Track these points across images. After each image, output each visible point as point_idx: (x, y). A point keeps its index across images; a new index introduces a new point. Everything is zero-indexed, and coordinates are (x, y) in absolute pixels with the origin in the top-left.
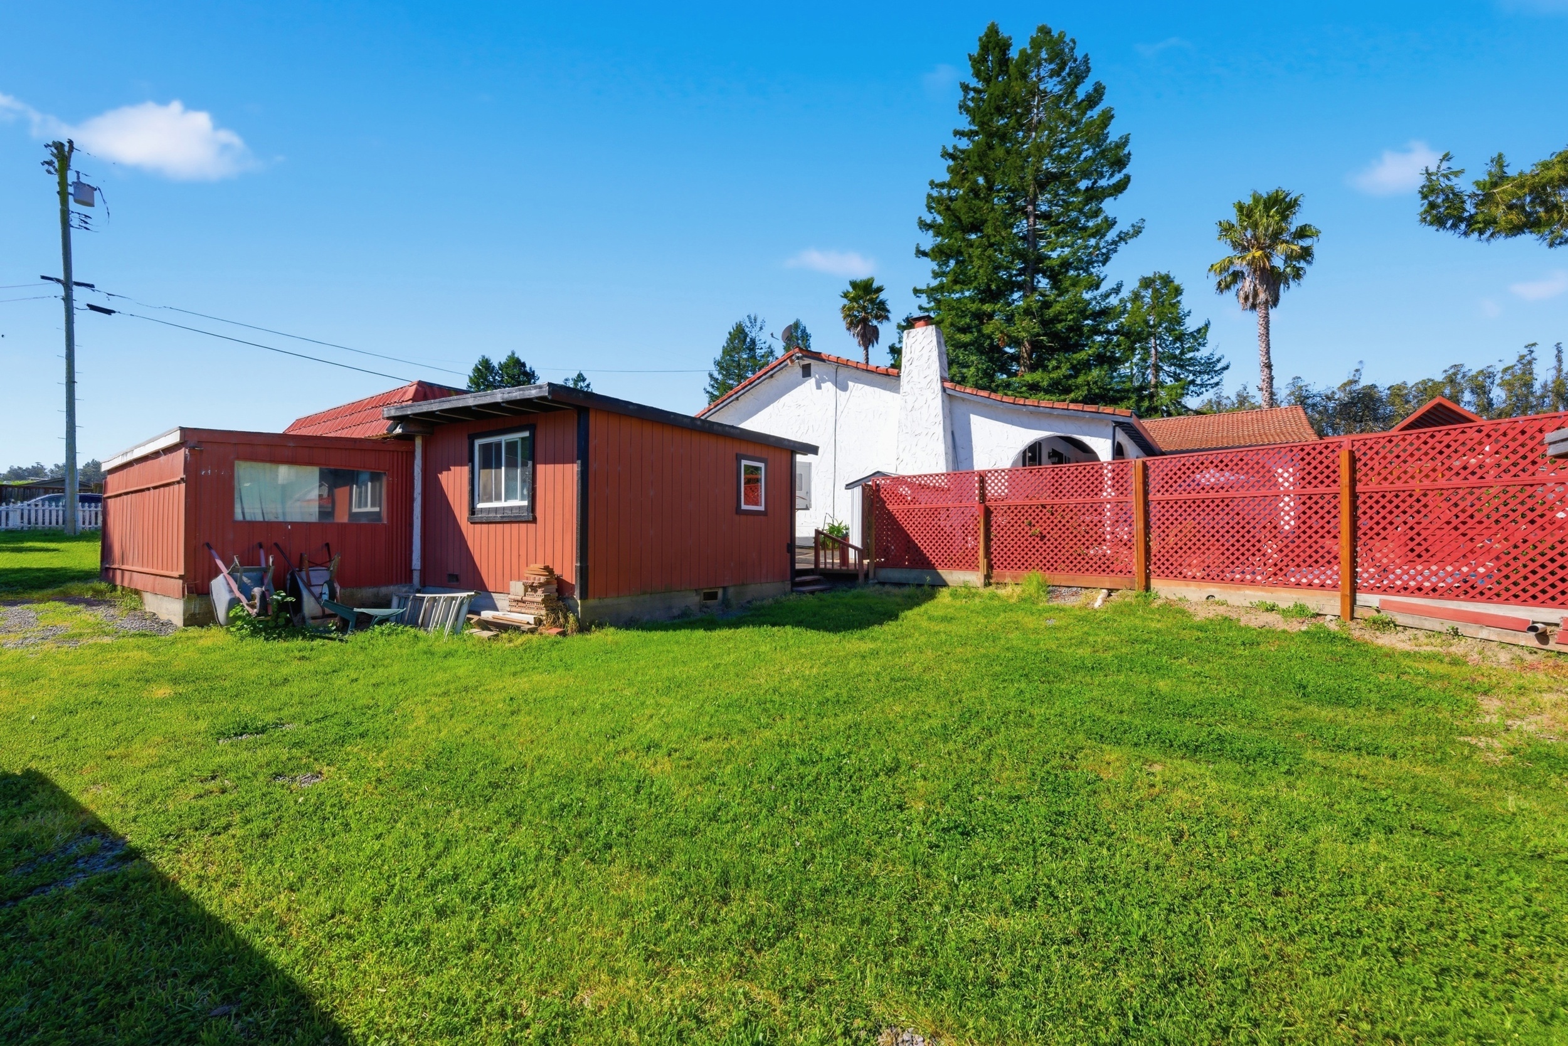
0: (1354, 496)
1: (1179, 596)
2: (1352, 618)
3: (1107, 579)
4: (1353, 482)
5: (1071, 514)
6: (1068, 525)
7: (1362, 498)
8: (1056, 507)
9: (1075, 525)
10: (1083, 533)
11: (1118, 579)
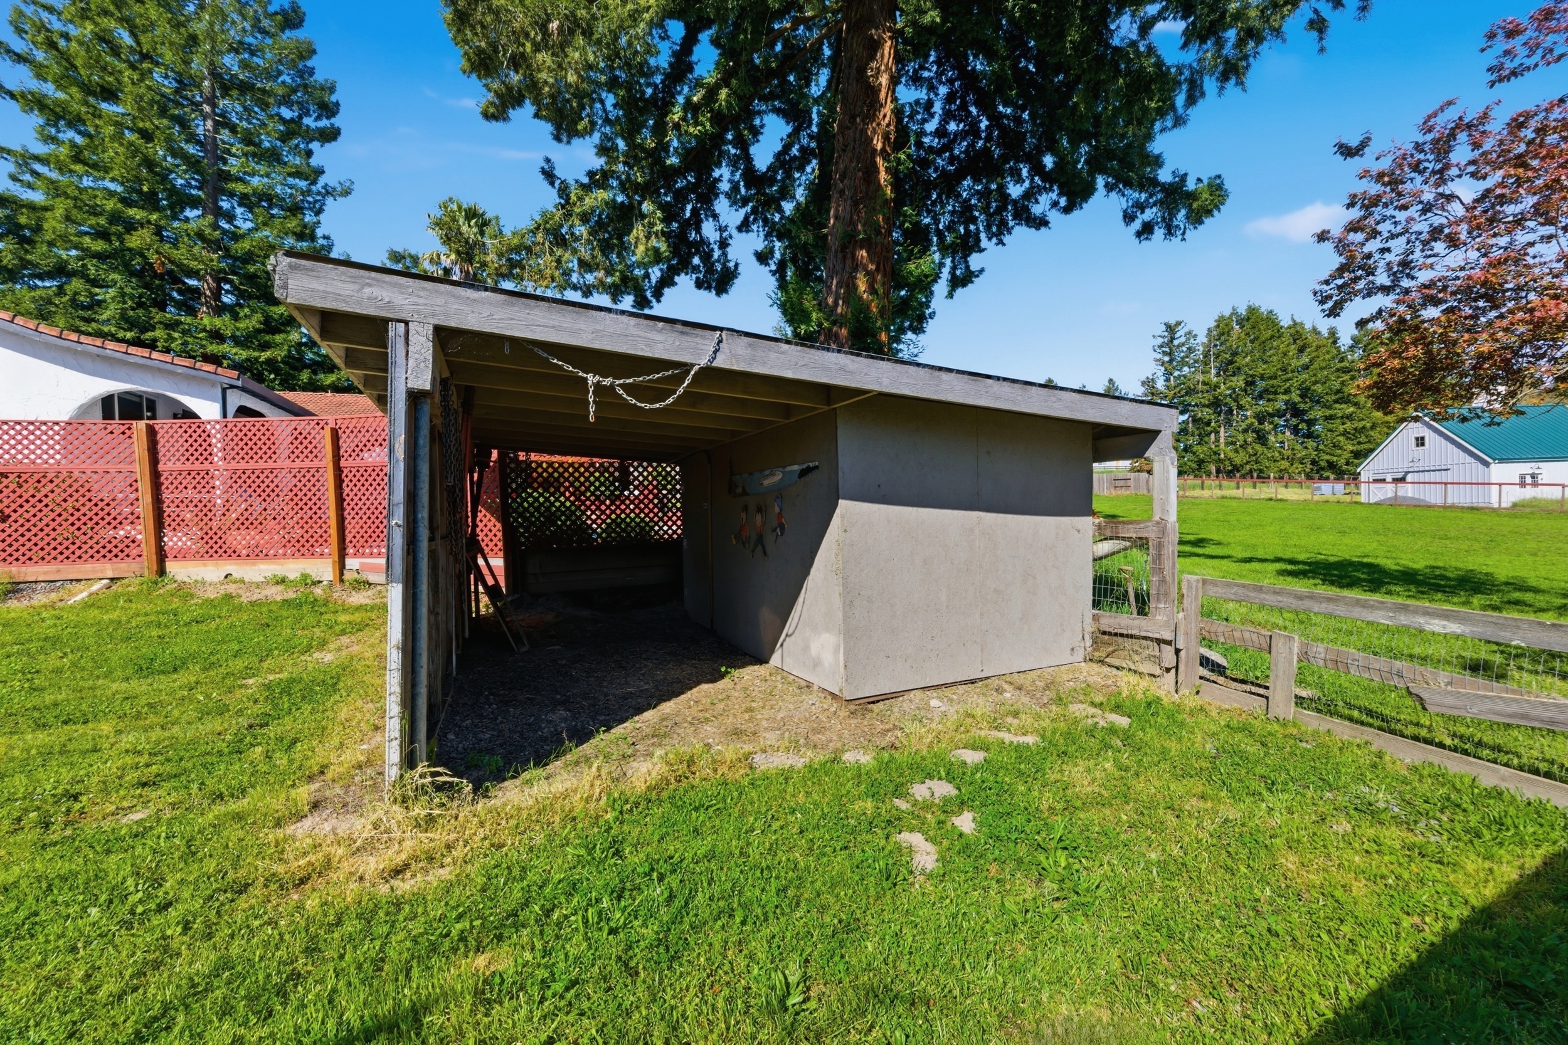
0: (338, 470)
1: (194, 578)
2: (342, 581)
3: (108, 566)
4: (337, 457)
5: (50, 487)
6: (46, 501)
7: (346, 471)
8: (24, 477)
9: (59, 499)
10: (71, 511)
11: (123, 565)
